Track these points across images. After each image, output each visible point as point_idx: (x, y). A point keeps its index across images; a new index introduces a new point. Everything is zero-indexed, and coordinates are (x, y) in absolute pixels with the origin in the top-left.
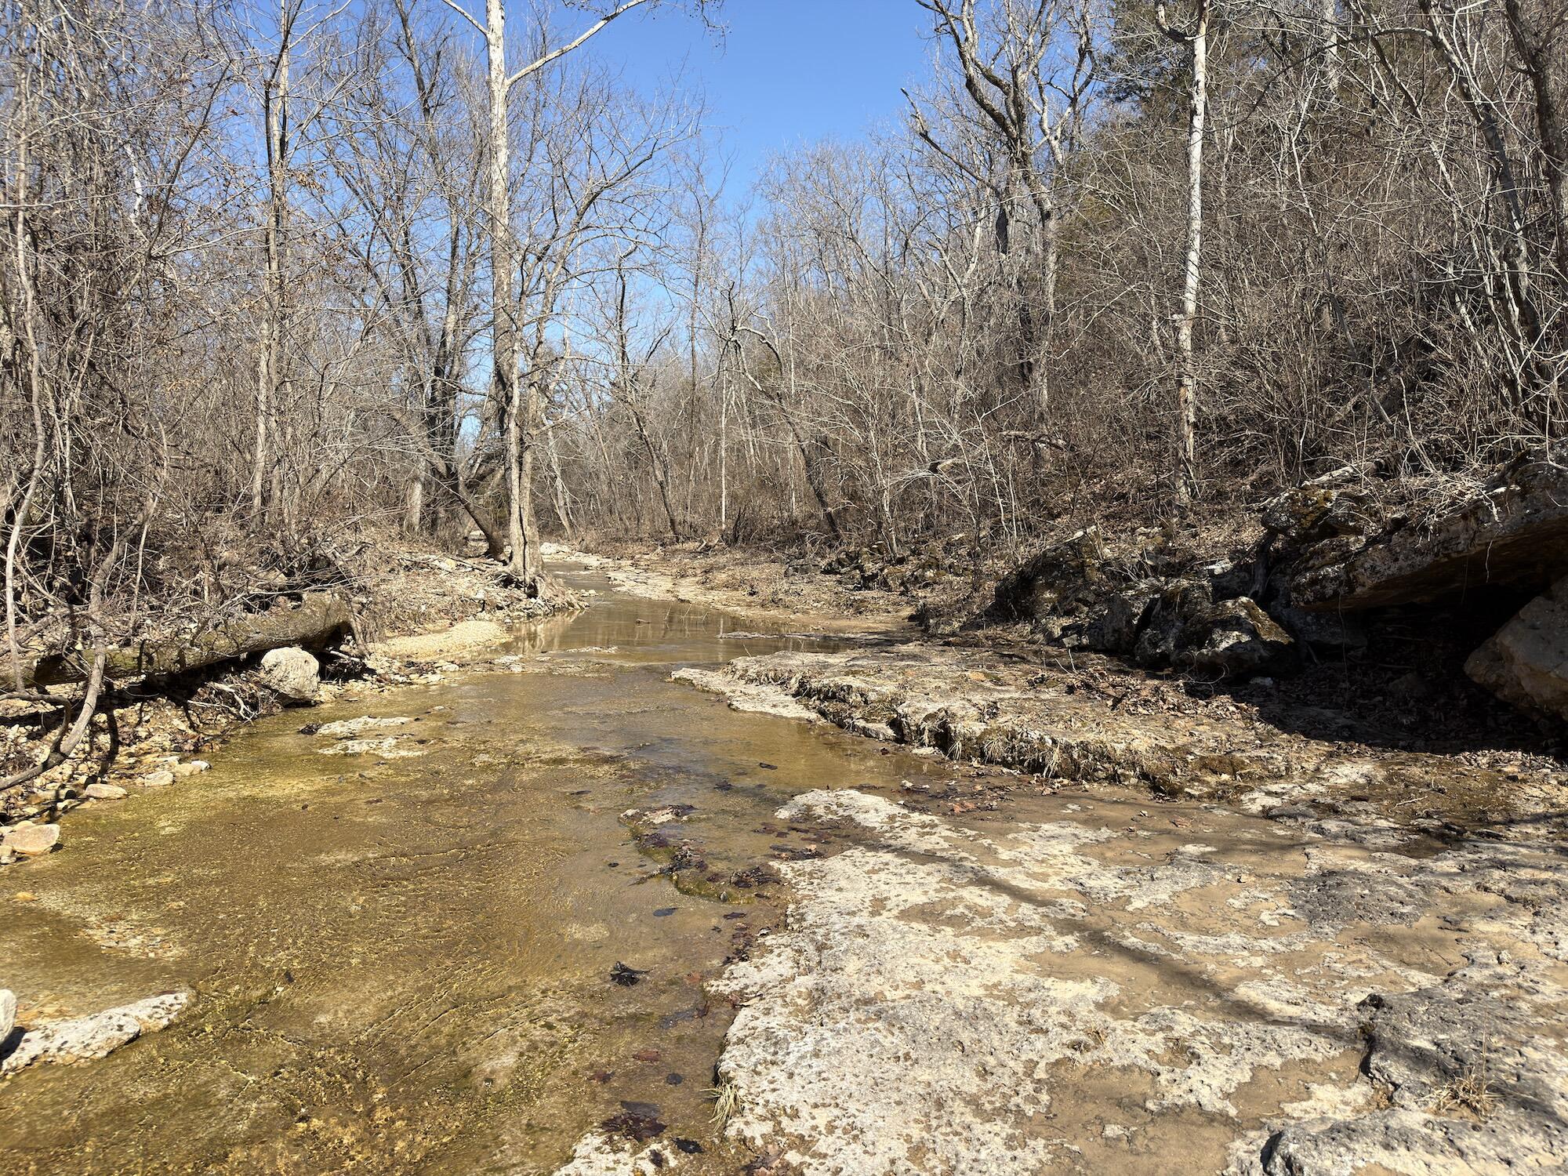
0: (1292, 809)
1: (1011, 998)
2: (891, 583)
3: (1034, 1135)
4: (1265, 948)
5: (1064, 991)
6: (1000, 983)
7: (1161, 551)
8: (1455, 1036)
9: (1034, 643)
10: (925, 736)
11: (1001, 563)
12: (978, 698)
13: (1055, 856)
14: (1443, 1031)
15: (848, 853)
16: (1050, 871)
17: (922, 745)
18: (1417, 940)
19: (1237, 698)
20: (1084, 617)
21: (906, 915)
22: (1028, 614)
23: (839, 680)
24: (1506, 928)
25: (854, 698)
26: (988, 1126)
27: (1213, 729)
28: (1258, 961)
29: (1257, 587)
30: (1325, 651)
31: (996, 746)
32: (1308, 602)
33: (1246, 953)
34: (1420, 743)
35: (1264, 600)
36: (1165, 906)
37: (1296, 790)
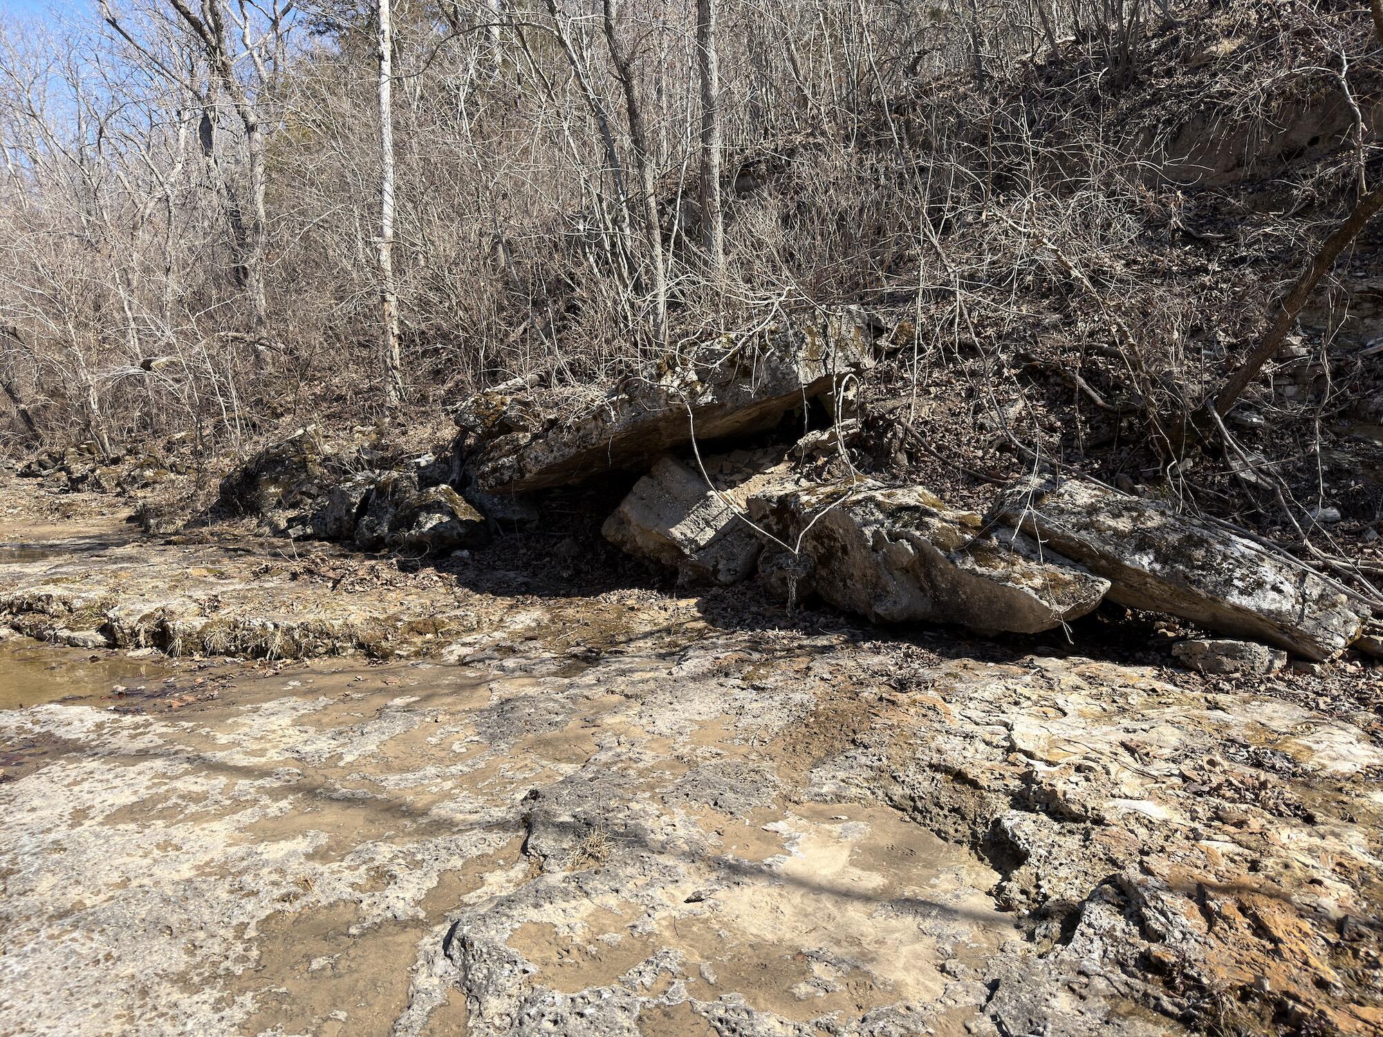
0: (481, 656)
1: (223, 871)
2: (105, 484)
3: (242, 991)
4: (454, 772)
5: (274, 851)
6: (212, 860)
7: (375, 447)
8: (586, 807)
9: (261, 536)
10: (142, 638)
11: (227, 461)
12: (200, 594)
13: (274, 731)
14: (579, 805)
15: (45, 770)
16: (268, 745)
17: (138, 646)
18: (567, 740)
19: (439, 569)
20: (308, 507)
21: (112, 818)
22: (254, 509)
23: (35, 591)
24: (624, 719)
25: (55, 607)
26: (196, 998)
27: (420, 597)
28: (448, 785)
29: (454, 476)
30: (507, 525)
31: (218, 638)
32: (491, 487)
33: (439, 780)
34: (575, 590)
35: (460, 487)
36: (373, 755)
37: (484, 638)
